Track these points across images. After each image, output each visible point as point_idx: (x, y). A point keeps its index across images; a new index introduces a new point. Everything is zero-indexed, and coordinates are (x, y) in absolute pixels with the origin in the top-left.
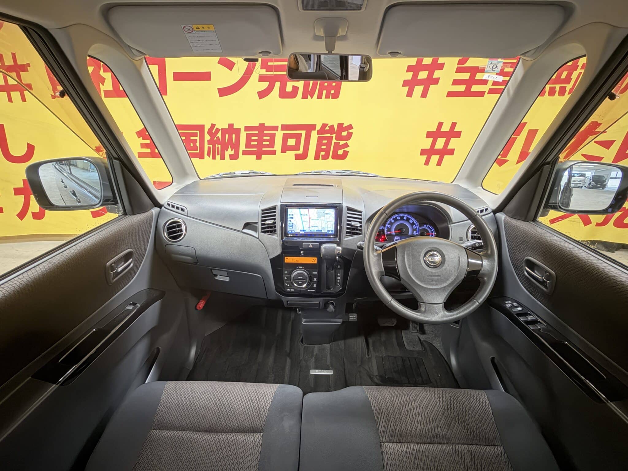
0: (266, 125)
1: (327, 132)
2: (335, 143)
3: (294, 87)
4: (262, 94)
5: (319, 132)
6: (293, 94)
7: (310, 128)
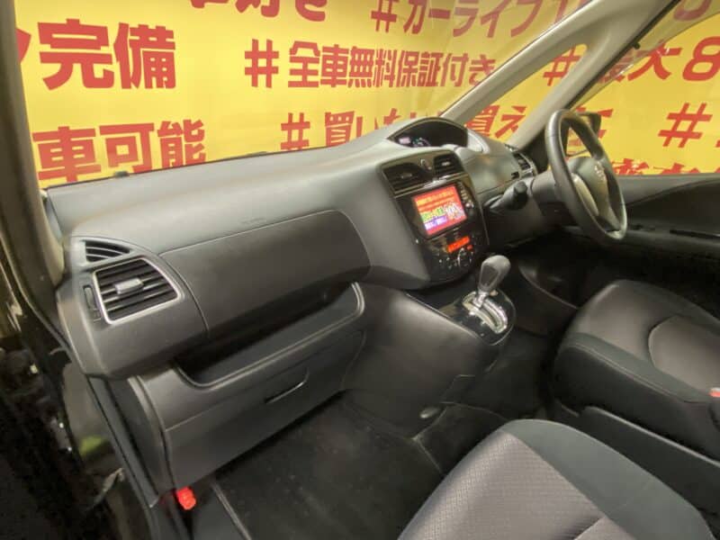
0: (72, 128)
1: (172, 132)
2: (186, 146)
3: (106, 72)
4: (53, 82)
5: (161, 133)
6: (107, 81)
7: (145, 129)
